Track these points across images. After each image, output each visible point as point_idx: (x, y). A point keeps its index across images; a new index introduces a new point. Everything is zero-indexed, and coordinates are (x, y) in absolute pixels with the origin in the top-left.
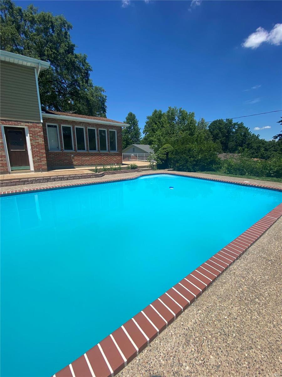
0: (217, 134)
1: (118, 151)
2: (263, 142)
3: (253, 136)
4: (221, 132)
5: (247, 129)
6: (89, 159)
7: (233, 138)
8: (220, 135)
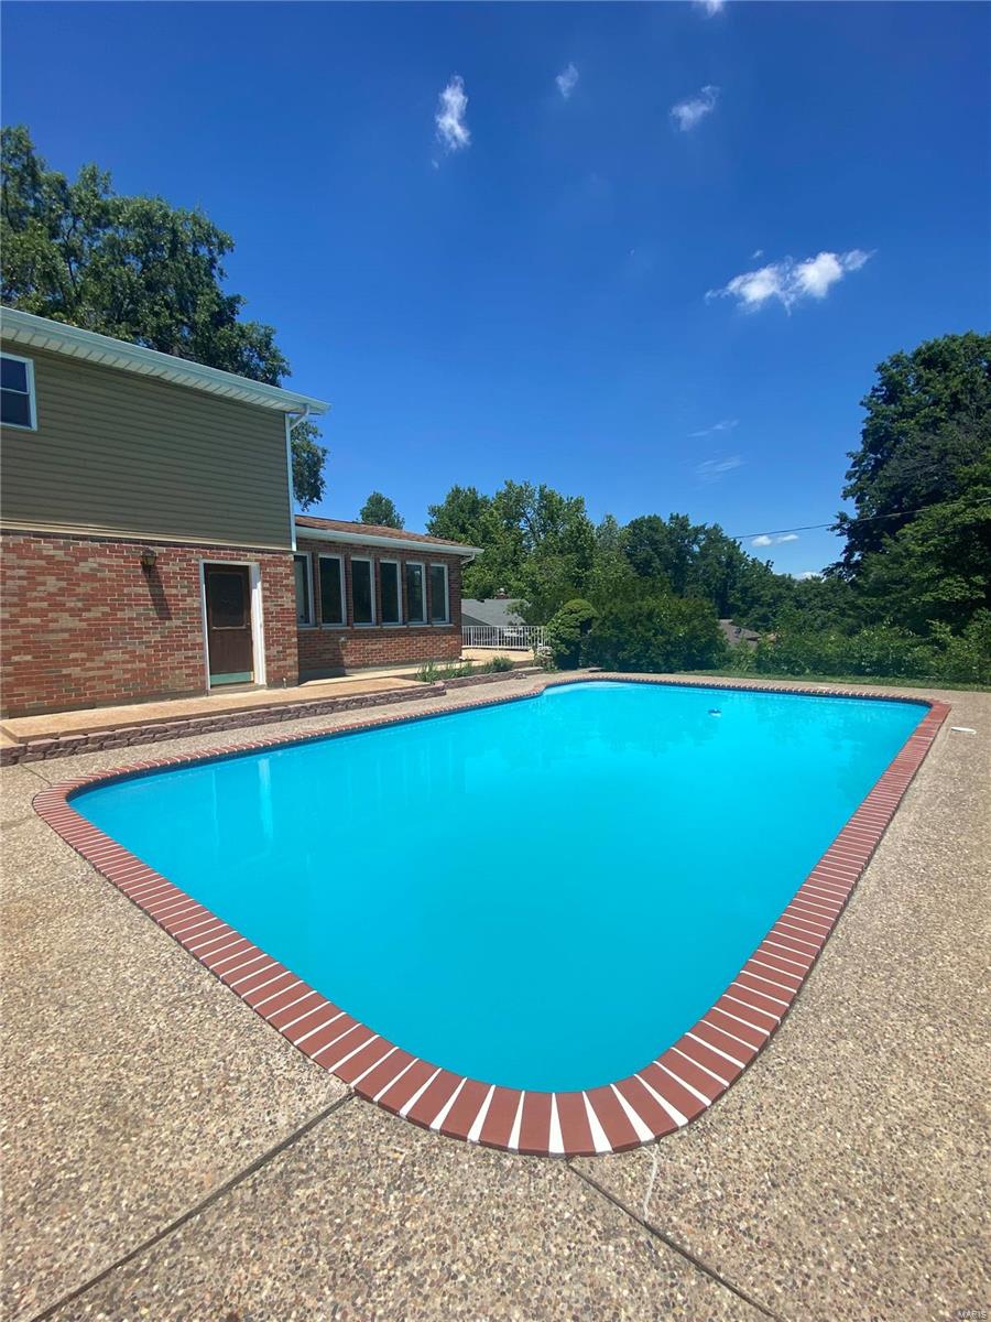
0: (648, 562)
1: (450, 622)
2: (785, 583)
3: (754, 565)
4: (659, 554)
5: (733, 546)
6: (381, 646)
7: (696, 571)
8: (657, 563)
